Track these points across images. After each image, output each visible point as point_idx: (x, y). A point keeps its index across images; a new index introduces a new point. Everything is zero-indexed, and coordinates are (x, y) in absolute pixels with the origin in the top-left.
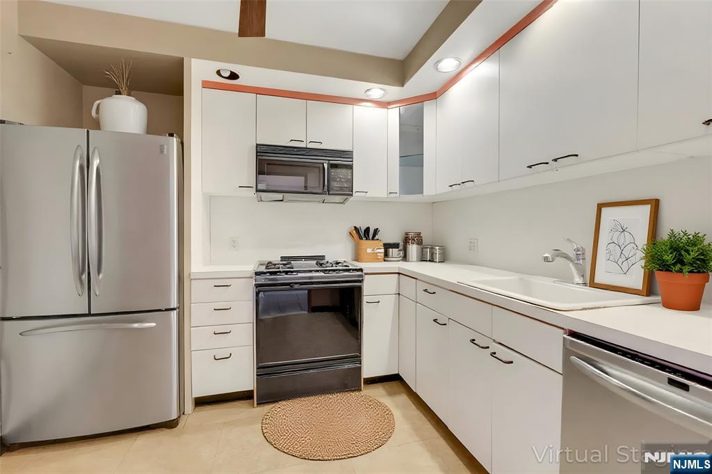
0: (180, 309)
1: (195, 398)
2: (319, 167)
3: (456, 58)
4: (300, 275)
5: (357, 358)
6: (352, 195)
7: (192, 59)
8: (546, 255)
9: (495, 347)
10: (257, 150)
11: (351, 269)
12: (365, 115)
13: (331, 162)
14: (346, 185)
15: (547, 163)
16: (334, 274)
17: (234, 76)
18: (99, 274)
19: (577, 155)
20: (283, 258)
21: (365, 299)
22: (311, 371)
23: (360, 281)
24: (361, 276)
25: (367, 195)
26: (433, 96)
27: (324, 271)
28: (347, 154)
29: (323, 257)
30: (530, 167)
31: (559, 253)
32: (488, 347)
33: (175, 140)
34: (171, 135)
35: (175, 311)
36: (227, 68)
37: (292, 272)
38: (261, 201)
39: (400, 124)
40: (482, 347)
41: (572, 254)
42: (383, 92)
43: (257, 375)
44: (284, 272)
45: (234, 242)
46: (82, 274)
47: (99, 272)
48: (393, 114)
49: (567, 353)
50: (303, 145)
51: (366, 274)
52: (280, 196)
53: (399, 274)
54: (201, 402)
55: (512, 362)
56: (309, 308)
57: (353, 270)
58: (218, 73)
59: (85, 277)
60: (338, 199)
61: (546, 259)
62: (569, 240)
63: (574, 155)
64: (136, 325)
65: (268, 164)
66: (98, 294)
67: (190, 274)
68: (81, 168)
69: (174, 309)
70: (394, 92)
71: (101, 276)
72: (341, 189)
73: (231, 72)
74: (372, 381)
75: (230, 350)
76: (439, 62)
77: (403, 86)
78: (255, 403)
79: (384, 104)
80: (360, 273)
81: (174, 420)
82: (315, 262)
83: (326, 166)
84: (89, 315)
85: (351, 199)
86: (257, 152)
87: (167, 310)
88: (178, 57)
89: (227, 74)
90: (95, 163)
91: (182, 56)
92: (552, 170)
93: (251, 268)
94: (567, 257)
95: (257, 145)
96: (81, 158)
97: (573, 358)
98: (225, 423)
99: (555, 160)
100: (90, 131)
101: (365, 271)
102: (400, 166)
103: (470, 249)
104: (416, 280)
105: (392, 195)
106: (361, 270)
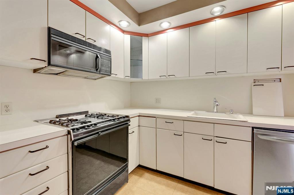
6: (110, 75)
9: (216, 139)
10: (50, 32)
14: (108, 69)
15: (214, 73)
25: (117, 76)
26: (147, 35)
29: (87, 112)
39: (130, 43)
42: (127, 24)
45: (7, 107)
48: (127, 38)
50: (84, 39)
53: (139, 116)
72: (106, 71)
76: (161, 23)
77: (139, 26)
79: (123, 32)
82: (85, 115)
83: (99, 56)
86: (50, 34)
92: (215, 75)
99: (218, 72)
101: (130, 117)
102: (131, 66)
103: (157, 102)
104: (155, 118)
105: (127, 77)
106: (127, 117)
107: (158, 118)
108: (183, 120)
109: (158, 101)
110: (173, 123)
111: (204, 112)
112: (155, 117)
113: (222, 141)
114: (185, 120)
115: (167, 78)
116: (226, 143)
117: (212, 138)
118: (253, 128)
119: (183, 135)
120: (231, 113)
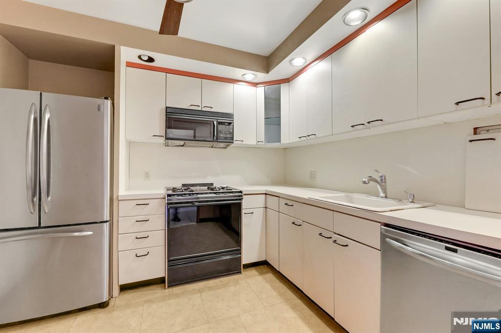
0: (111, 222)
1: (120, 285)
2: (210, 124)
3: (304, 58)
4: (199, 196)
5: (239, 251)
6: (233, 143)
7: (121, 47)
8: (364, 180)
9: (335, 237)
10: (166, 111)
11: (233, 192)
12: (241, 91)
13: (219, 120)
14: (228, 136)
15: (364, 124)
16: (223, 195)
17: (151, 60)
18: (48, 197)
19: (382, 120)
20: (184, 185)
21: (243, 211)
22: (207, 261)
23: (240, 200)
24: (241, 196)
25: (244, 143)
26: (287, 80)
27: (215, 193)
28: (230, 116)
29: (212, 184)
30: (353, 126)
31: (371, 179)
32: (331, 238)
33: (109, 102)
34: (106, 98)
35: (108, 223)
36: (146, 54)
37: (193, 194)
38: (168, 146)
39: (265, 97)
40: (327, 238)
41: (379, 179)
43: (168, 266)
44: (187, 194)
45: (147, 174)
46: (34, 197)
47: (48, 195)
48: (261, 91)
49: (383, 237)
51: (245, 195)
52: (182, 143)
53: (266, 194)
54: (124, 288)
55: (347, 246)
56: (197, 220)
57: (235, 192)
58: (140, 57)
59: (36, 199)
60: (222, 145)
61: (364, 182)
62: (376, 171)
63: (380, 120)
64: (76, 234)
65: (174, 121)
66: (47, 211)
67: (118, 196)
68: (35, 120)
69: (106, 222)
70: (261, 76)
71: (49, 198)
72: (226, 138)
73: (149, 57)
74: (248, 266)
75: (148, 250)
76: (293, 59)
77: (268, 73)
78: (167, 286)
79: (255, 84)
80: (240, 194)
81: (106, 302)
82: (207, 187)
83: (215, 123)
84: (39, 227)
85: (232, 145)
86: (166, 112)
87: (101, 222)
88: (110, 45)
89: (146, 58)
90: (47, 116)
91: (114, 44)
92: (366, 128)
93: (163, 192)
94: (376, 181)
95: (166, 107)
96: (35, 112)
97: (387, 239)
98: (144, 301)
99: (369, 123)
100: (43, 93)
101: (244, 193)
102: (265, 124)
103: (311, 178)
105: (260, 143)
106: (241, 192)
109: (313, 175)
110: (293, 206)
112: (279, 197)
113: (341, 241)
115: (307, 139)
117: (331, 235)
119: (302, 225)
120: (411, 200)
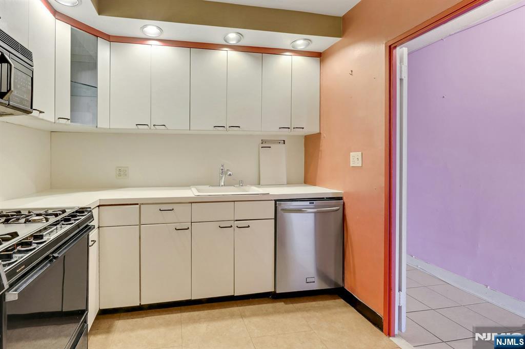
6: (31, 112)
14: (25, 97)
26: (107, 37)
72: (21, 101)
76: (147, 25)
77: (99, 14)
99: (230, 127)
103: (120, 175)
104: (138, 206)
107: (143, 204)
108: (189, 203)
109: (122, 172)
110: (173, 209)
111: (207, 187)
112: (137, 204)
113: (243, 224)
114: (193, 203)
115: (150, 129)
116: (249, 227)
117: (231, 223)
118: (276, 201)
119: (190, 228)
120: (241, 184)
